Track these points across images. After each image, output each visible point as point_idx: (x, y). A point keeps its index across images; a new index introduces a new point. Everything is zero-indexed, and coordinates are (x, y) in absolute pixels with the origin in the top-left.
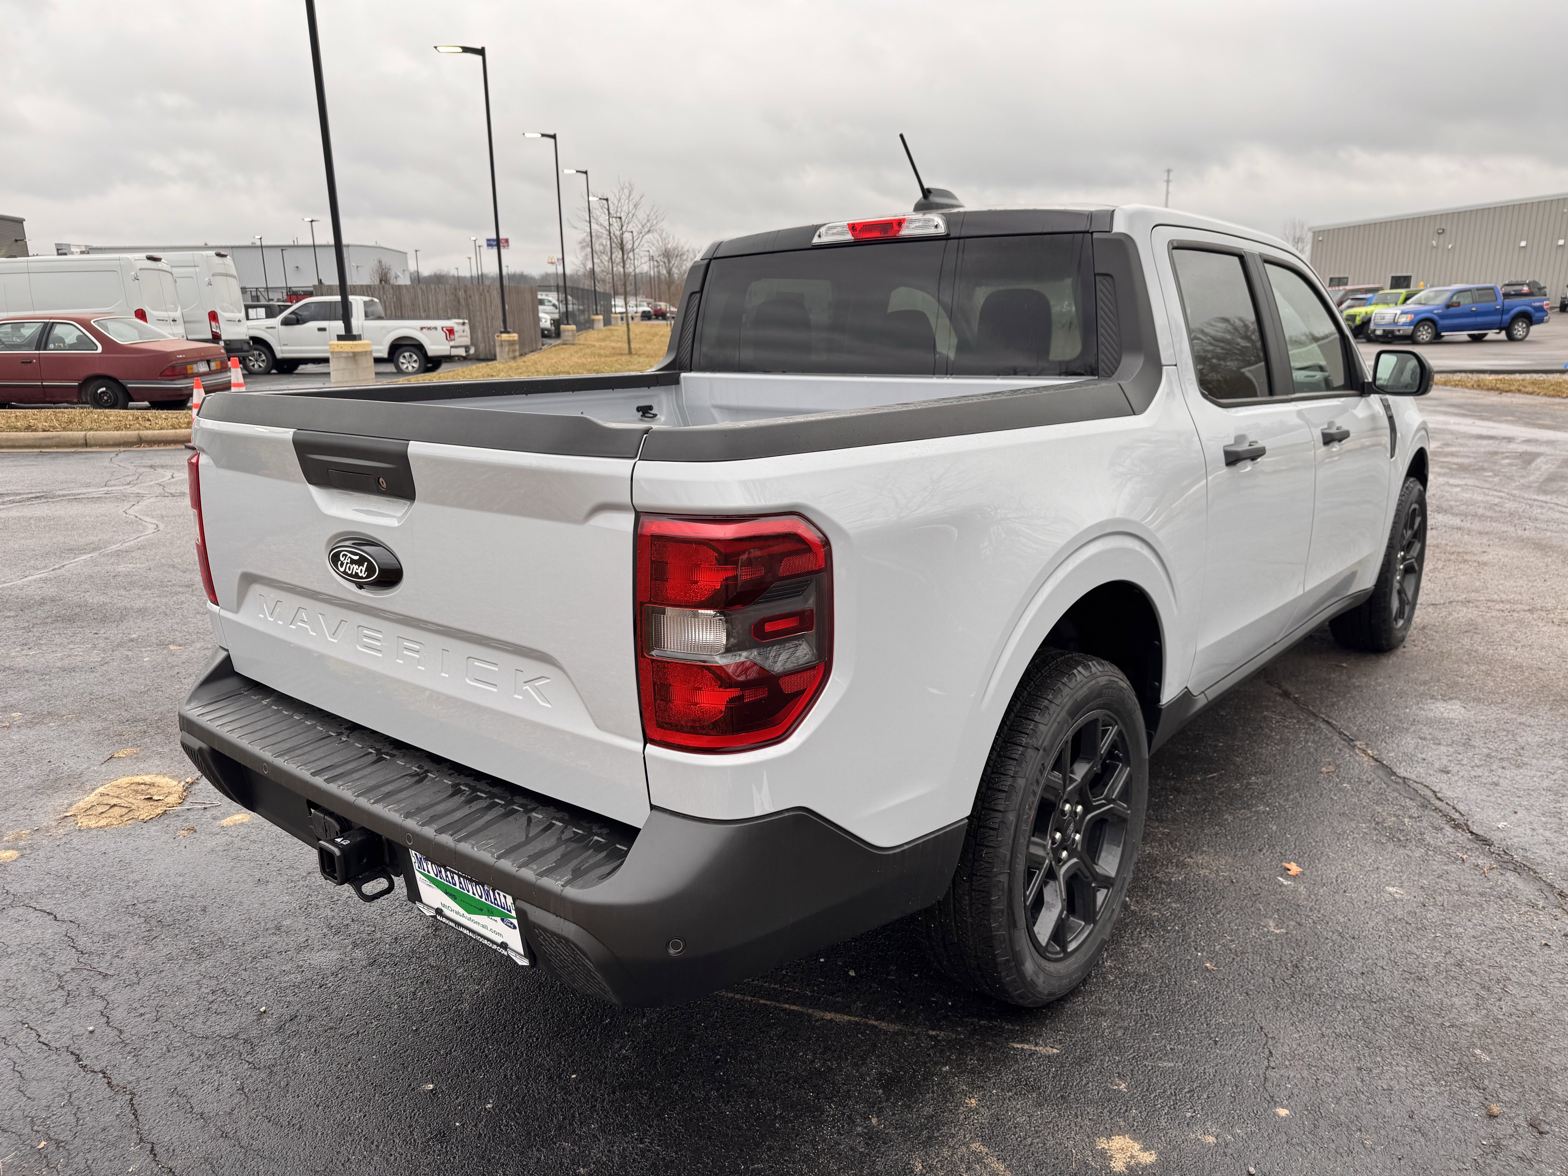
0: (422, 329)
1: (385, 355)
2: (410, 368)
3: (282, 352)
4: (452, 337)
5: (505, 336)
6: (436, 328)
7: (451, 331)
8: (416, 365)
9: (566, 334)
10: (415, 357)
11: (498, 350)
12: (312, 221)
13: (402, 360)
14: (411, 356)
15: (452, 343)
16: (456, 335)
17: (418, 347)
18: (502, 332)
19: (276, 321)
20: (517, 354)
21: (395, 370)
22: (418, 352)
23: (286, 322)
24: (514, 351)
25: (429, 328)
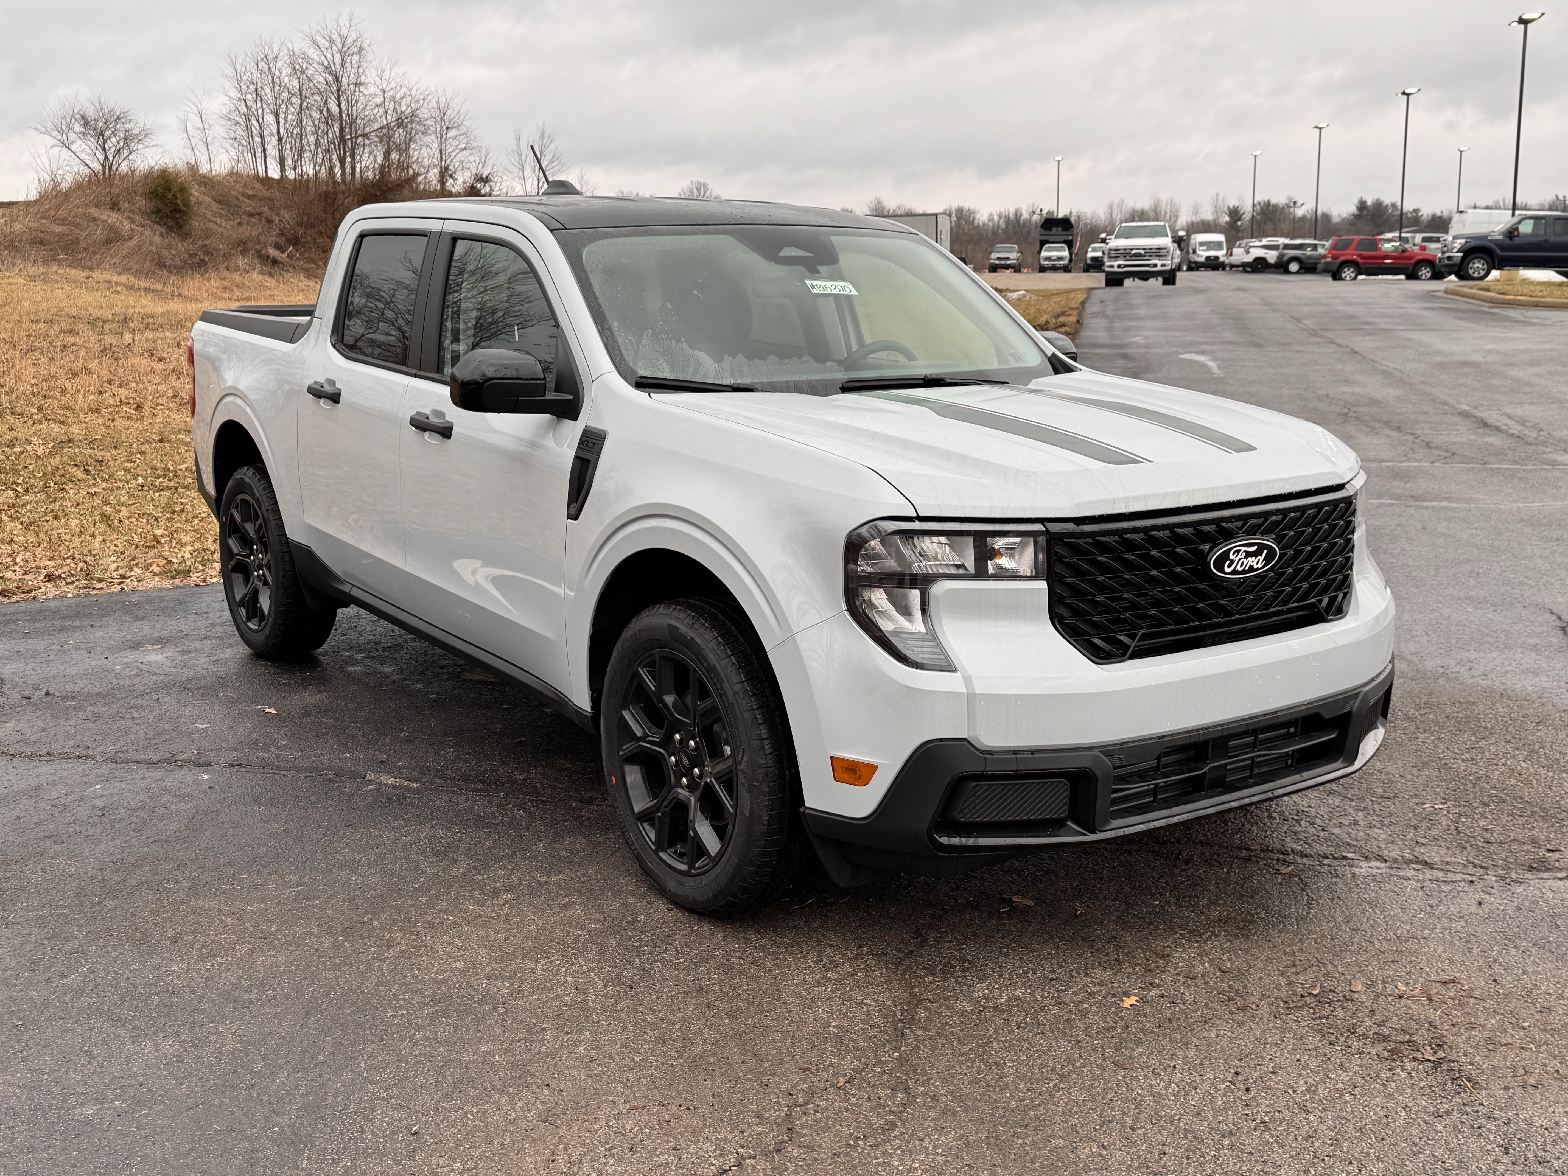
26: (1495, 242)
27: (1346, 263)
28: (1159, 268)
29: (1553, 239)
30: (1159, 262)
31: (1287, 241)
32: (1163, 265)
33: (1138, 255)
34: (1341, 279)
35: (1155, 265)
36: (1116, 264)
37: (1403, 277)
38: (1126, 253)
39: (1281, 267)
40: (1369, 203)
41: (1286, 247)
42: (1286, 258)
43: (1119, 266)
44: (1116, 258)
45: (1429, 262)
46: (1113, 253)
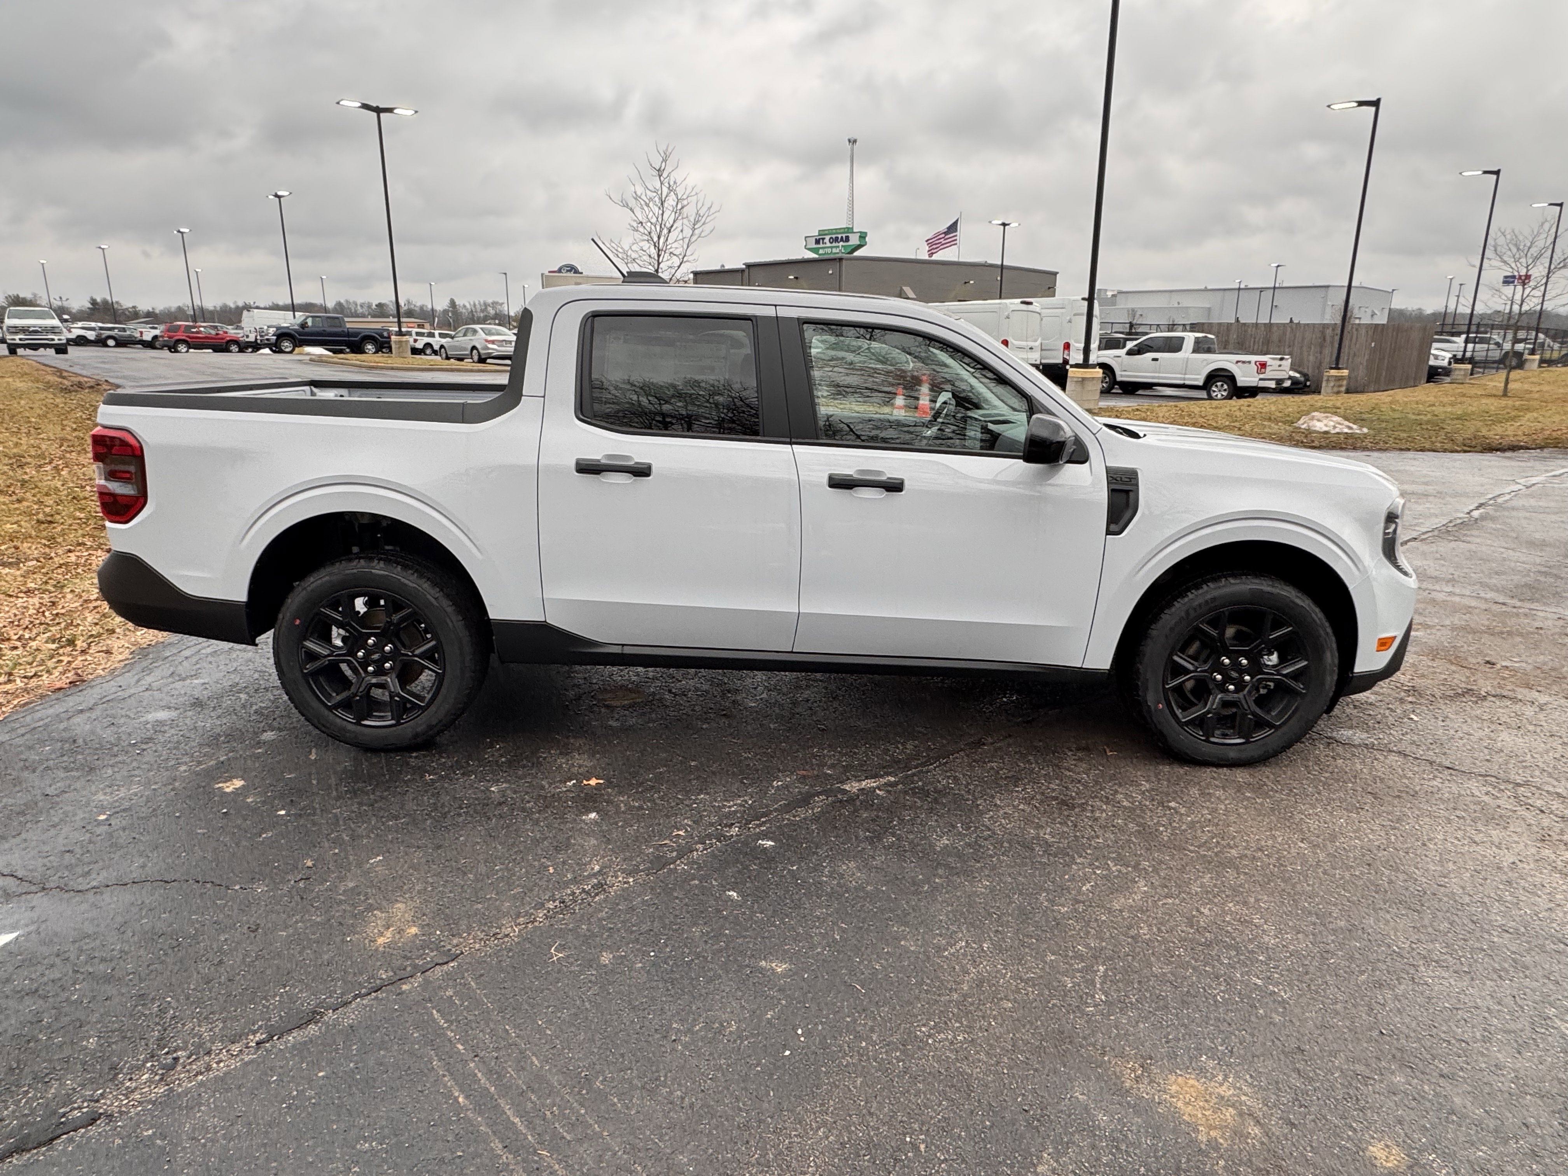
0: (1237, 362)
1: (1201, 383)
2: (1219, 396)
3: (1122, 376)
4: (1263, 370)
5: (1333, 372)
6: (1249, 362)
7: (1263, 365)
8: (1225, 394)
9: (1457, 372)
10: (1225, 387)
11: (1324, 384)
12: (1278, 266)
13: (1214, 389)
14: (1222, 385)
15: (1262, 376)
16: (1268, 369)
17: (1230, 378)
18: (1332, 368)
19: (1122, 352)
20: (1343, 389)
21: (1206, 397)
22: (1229, 382)
23: (1130, 353)
24: (1340, 386)
25: (1244, 362)
26: (295, 330)
27: (179, 341)
28: (56, 342)
29: (329, 330)
30: (56, 338)
31: (100, 325)
32: (59, 340)
33: (36, 332)
34: (177, 351)
35: (53, 340)
36: (17, 337)
37: (210, 351)
38: (24, 330)
39: (101, 342)
40: (99, 300)
41: (101, 328)
42: (103, 336)
43: (20, 339)
44: (16, 333)
45: (236, 342)
46: (13, 330)
